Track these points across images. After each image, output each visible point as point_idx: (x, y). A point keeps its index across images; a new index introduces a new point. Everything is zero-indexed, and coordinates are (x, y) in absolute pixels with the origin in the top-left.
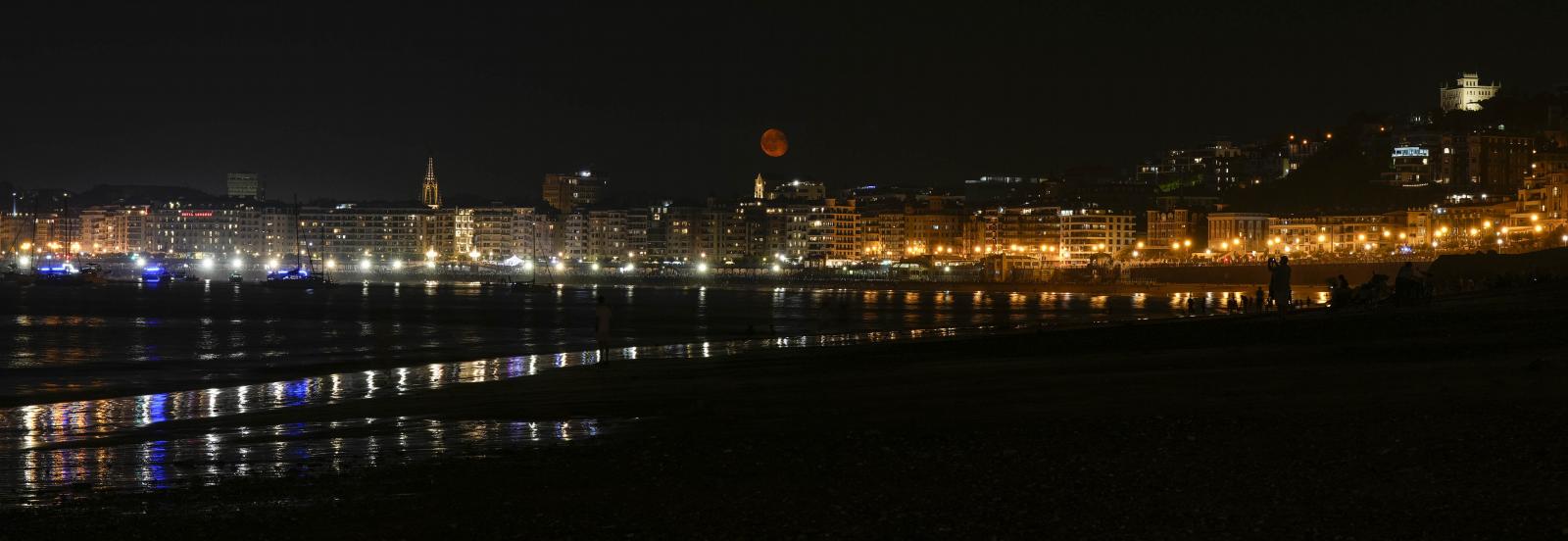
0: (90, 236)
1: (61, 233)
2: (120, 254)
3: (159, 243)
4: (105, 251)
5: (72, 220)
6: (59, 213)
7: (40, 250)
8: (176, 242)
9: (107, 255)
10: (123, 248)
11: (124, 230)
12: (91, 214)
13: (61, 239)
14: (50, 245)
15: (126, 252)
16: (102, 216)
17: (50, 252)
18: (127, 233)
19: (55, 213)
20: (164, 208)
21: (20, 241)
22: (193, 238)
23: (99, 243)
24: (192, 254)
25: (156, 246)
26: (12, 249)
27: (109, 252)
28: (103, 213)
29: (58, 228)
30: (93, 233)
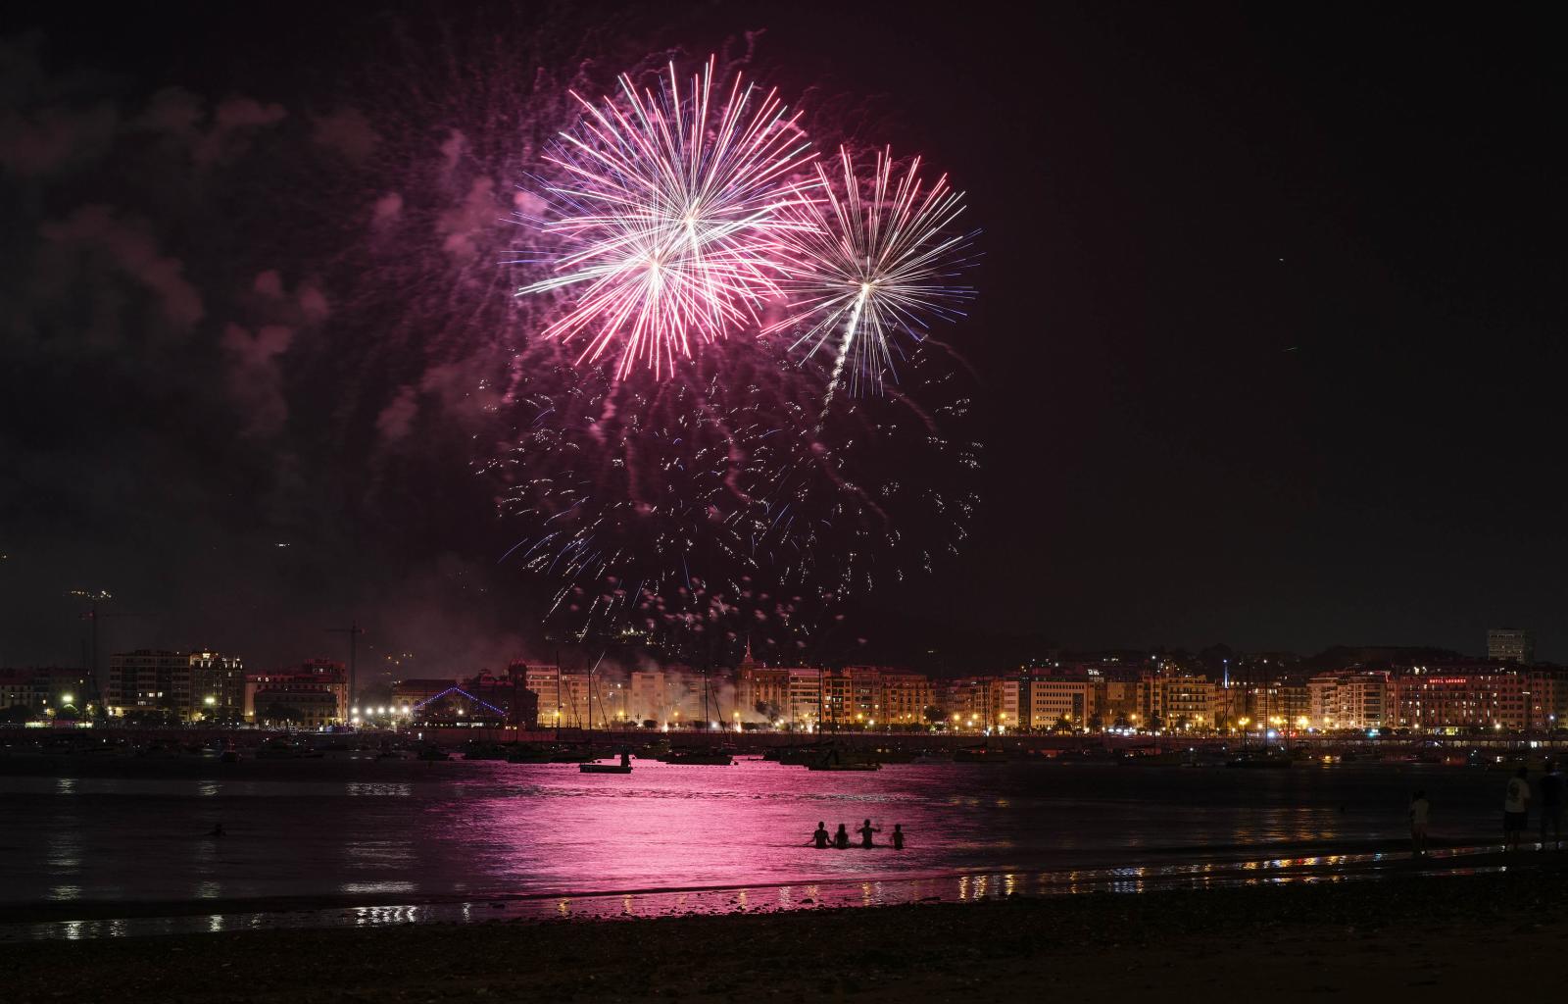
0: (1319, 708)
1: (1285, 705)
2: (1356, 730)
3: (1402, 716)
4: (1337, 726)
5: (1299, 689)
6: (1282, 681)
7: (1259, 726)
8: (1423, 714)
9: (1340, 731)
10: (1360, 723)
11: (1360, 701)
12: (1320, 682)
13: (1286, 712)
14: (1272, 719)
15: (1363, 727)
16: (1334, 685)
17: (1274, 728)
18: (1363, 705)
19: (1279, 681)
20: (1406, 674)
21: (1238, 715)
22: (1444, 710)
23: (1331, 717)
24: (1442, 730)
25: (1398, 720)
26: (1229, 724)
27: (1343, 728)
28: (1334, 681)
29: (1281, 699)
30: (1324, 705)
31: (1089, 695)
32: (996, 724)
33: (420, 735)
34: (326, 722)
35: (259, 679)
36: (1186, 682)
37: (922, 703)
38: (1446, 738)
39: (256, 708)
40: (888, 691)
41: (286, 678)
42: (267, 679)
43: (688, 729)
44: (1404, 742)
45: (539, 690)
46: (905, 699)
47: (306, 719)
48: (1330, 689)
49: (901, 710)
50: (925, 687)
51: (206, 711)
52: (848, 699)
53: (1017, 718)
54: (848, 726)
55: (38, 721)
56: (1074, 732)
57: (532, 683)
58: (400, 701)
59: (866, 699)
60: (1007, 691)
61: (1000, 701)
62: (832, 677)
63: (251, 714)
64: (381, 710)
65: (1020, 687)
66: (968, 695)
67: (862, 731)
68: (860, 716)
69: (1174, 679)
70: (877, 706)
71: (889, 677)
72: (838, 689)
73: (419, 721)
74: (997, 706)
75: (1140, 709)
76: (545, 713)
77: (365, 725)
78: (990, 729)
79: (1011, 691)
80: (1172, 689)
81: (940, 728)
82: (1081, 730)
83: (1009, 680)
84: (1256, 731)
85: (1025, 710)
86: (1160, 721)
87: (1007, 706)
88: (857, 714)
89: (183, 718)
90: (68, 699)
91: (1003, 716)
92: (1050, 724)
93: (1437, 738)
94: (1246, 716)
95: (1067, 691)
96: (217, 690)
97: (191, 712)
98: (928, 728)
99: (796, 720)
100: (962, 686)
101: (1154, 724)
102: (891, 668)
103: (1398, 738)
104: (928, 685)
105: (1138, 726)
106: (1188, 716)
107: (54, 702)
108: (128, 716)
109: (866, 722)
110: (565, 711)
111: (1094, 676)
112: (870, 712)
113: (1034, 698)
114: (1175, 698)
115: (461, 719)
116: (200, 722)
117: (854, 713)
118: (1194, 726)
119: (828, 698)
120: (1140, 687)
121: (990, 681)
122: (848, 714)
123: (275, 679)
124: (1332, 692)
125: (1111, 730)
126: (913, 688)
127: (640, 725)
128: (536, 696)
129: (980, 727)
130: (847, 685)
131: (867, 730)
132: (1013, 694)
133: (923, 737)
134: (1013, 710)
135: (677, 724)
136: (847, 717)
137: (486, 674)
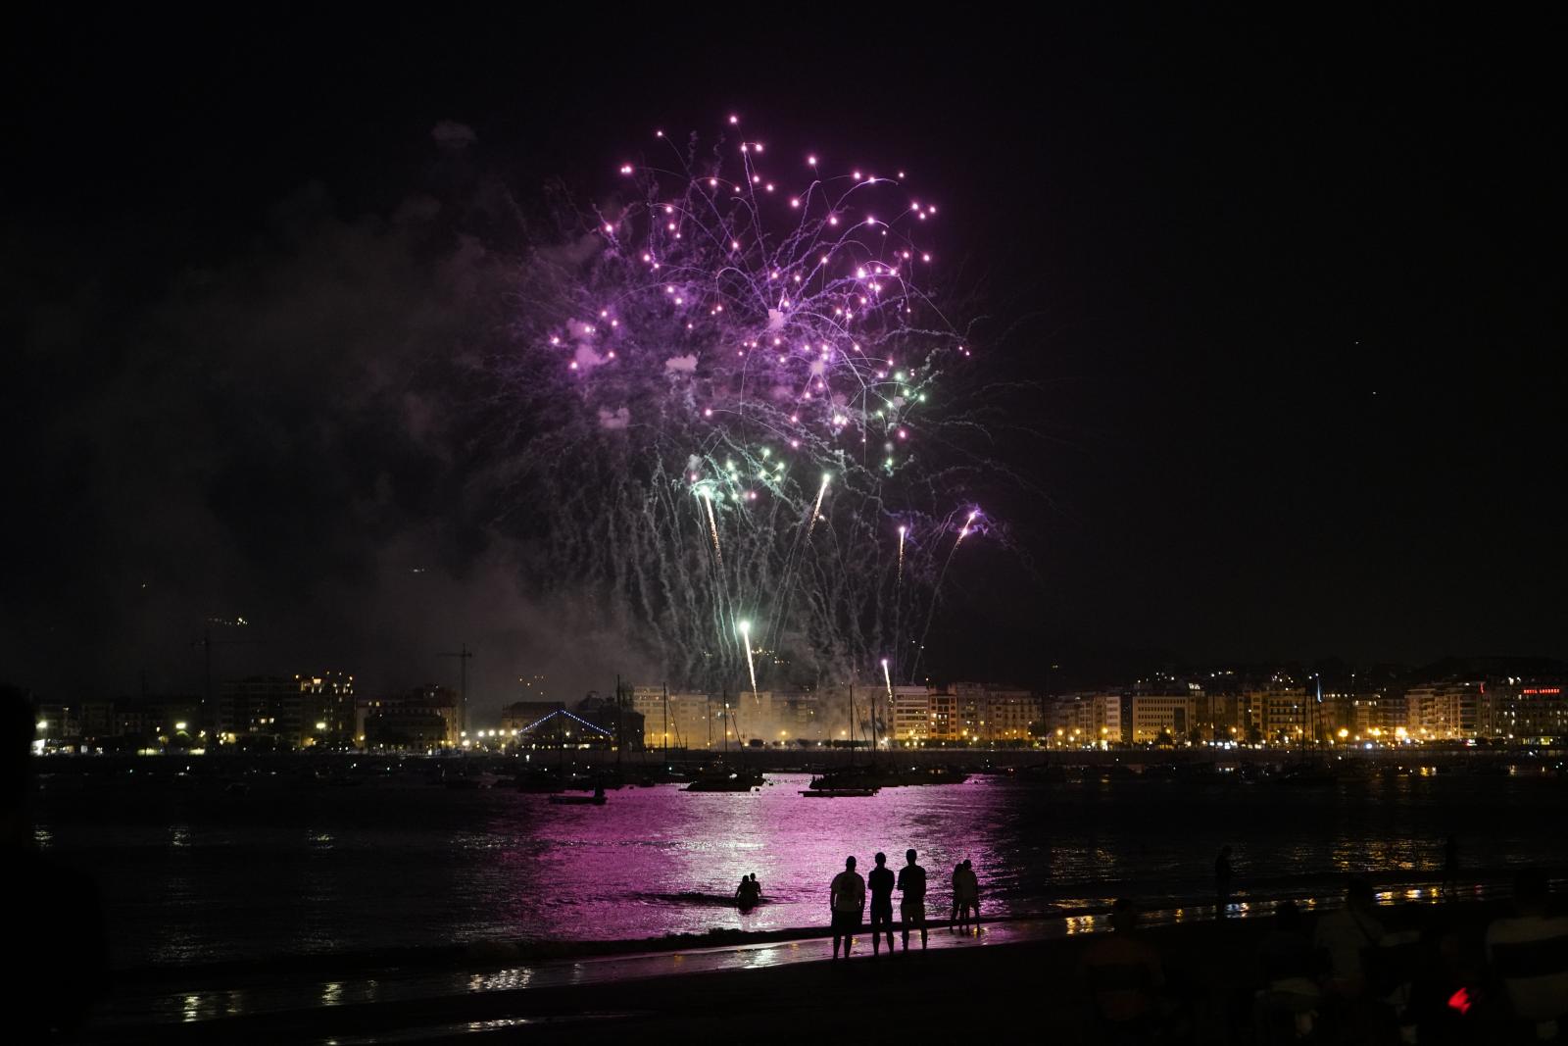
0: (1417, 720)
1: (1386, 717)
2: (1452, 741)
3: (1498, 726)
4: (1433, 738)
5: (1398, 701)
6: (1381, 693)
7: (1358, 738)
8: (1518, 725)
9: (1437, 742)
10: (1457, 734)
11: (1456, 712)
12: (1418, 694)
13: (1385, 724)
14: (1370, 731)
15: (1459, 738)
16: (1431, 696)
17: (1372, 740)
18: (1460, 716)
19: (1379, 693)
20: (1502, 685)
21: (1340, 726)
22: (1538, 720)
23: (1427, 728)
24: (1538, 740)
25: (1494, 731)
26: (1329, 736)
27: (1440, 738)
28: (1432, 693)
29: (1378, 710)
30: (1421, 716)
31: (1190, 709)
32: (1099, 739)
33: (528, 757)
34: (436, 745)
35: (370, 704)
36: (1286, 695)
37: (1026, 719)
38: (1541, 747)
39: (366, 734)
40: (994, 708)
41: (397, 702)
42: (378, 704)
43: (794, 747)
44: (1500, 752)
45: (648, 711)
46: (1010, 715)
47: (416, 742)
48: (1427, 700)
49: (1006, 727)
50: (1030, 703)
51: (317, 735)
52: (953, 716)
53: (1119, 733)
54: (952, 743)
55: (151, 747)
56: (1176, 746)
57: (641, 704)
58: (510, 724)
59: (970, 715)
60: (1109, 706)
61: (1103, 717)
62: (937, 695)
63: (362, 738)
64: (492, 733)
65: (1122, 702)
66: (1073, 711)
67: (966, 748)
68: (965, 733)
69: (1274, 692)
71: (993, 694)
72: (943, 706)
73: (528, 743)
74: (1101, 721)
75: (1241, 722)
76: (655, 734)
77: (474, 747)
78: (1093, 744)
79: (1113, 705)
80: (1272, 702)
81: (1043, 743)
82: (1181, 743)
83: (1111, 695)
84: (1353, 744)
85: (1127, 724)
86: (1259, 734)
87: (1109, 721)
88: (962, 730)
89: (295, 744)
90: (181, 726)
91: (1105, 731)
92: (1151, 738)
93: (1532, 747)
94: (1347, 727)
95: (1169, 705)
96: (328, 715)
97: (303, 738)
98: (1031, 744)
99: (903, 736)
100: (1067, 701)
101: (1255, 737)
102: (996, 685)
103: (1493, 748)
104: (1032, 701)
105: (1239, 739)
106: (1288, 728)
107: (169, 729)
108: (240, 742)
109: (971, 738)
110: (672, 733)
111: (1194, 690)
112: (975, 729)
113: (1136, 713)
114: (1275, 711)
115: (568, 741)
116: (312, 747)
117: (959, 730)
118: (1295, 738)
119: (935, 715)
120: (1241, 700)
121: (1093, 697)
122: (953, 731)
123: (386, 704)
124: (1429, 703)
125: (1212, 744)
126: (1017, 704)
127: (746, 745)
128: (644, 717)
129: (1083, 743)
130: (953, 702)
131: (971, 746)
132: (1116, 709)
133: (1025, 753)
134: (1116, 725)
135: (783, 743)
136: (952, 734)
137: (594, 696)
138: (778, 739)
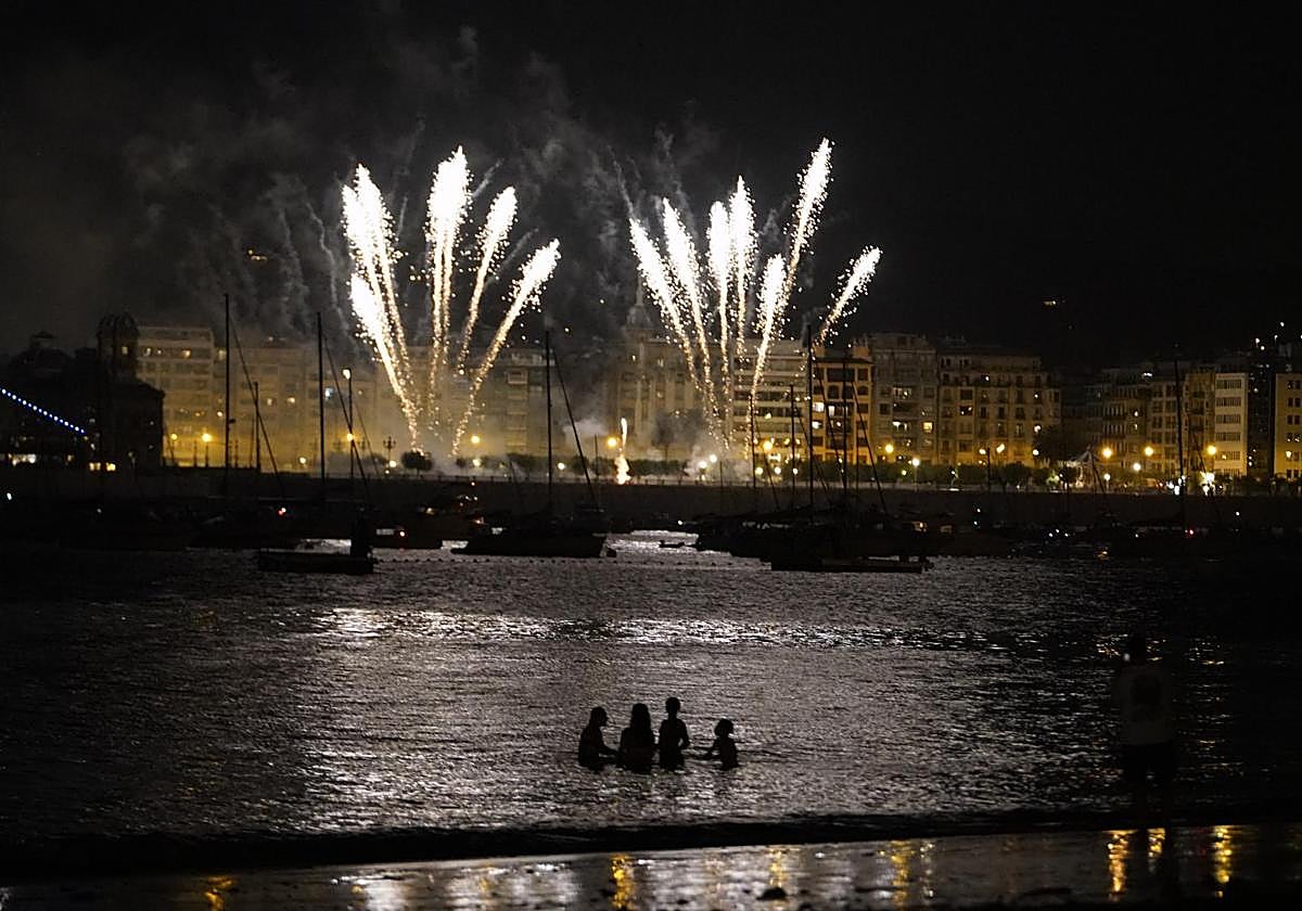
32: (1196, 469)
37: (1029, 421)
40: (955, 392)
43: (502, 473)
45: (166, 383)
46: (993, 411)
49: (983, 435)
50: (1038, 385)
52: (862, 409)
53: (1243, 456)
54: (862, 471)
57: (151, 368)
59: (902, 409)
60: (1221, 393)
61: (1206, 417)
65: (1251, 385)
66: (1135, 403)
67: (895, 482)
68: (890, 449)
70: (928, 426)
71: (954, 361)
72: (840, 385)
74: (1201, 429)
76: (180, 433)
78: (1181, 480)
79: (1231, 394)
81: (1069, 475)
83: (1225, 370)
85: (1261, 438)
87: (1220, 428)
88: (882, 443)
91: (1212, 450)
98: (1045, 474)
100: (1120, 381)
102: (962, 341)
104: (1044, 379)
109: (904, 462)
110: (223, 434)
112: (910, 439)
113: (1281, 412)
117: (875, 442)
119: (820, 407)
121: (1184, 372)
122: (862, 442)
126: (1009, 385)
128: (161, 395)
129: (1157, 476)
130: (862, 375)
131: (906, 479)
132: (1235, 402)
133: (1028, 496)
134: (1235, 437)
135: (477, 462)
136: (864, 451)
137: (46, 344)
138: (465, 454)
